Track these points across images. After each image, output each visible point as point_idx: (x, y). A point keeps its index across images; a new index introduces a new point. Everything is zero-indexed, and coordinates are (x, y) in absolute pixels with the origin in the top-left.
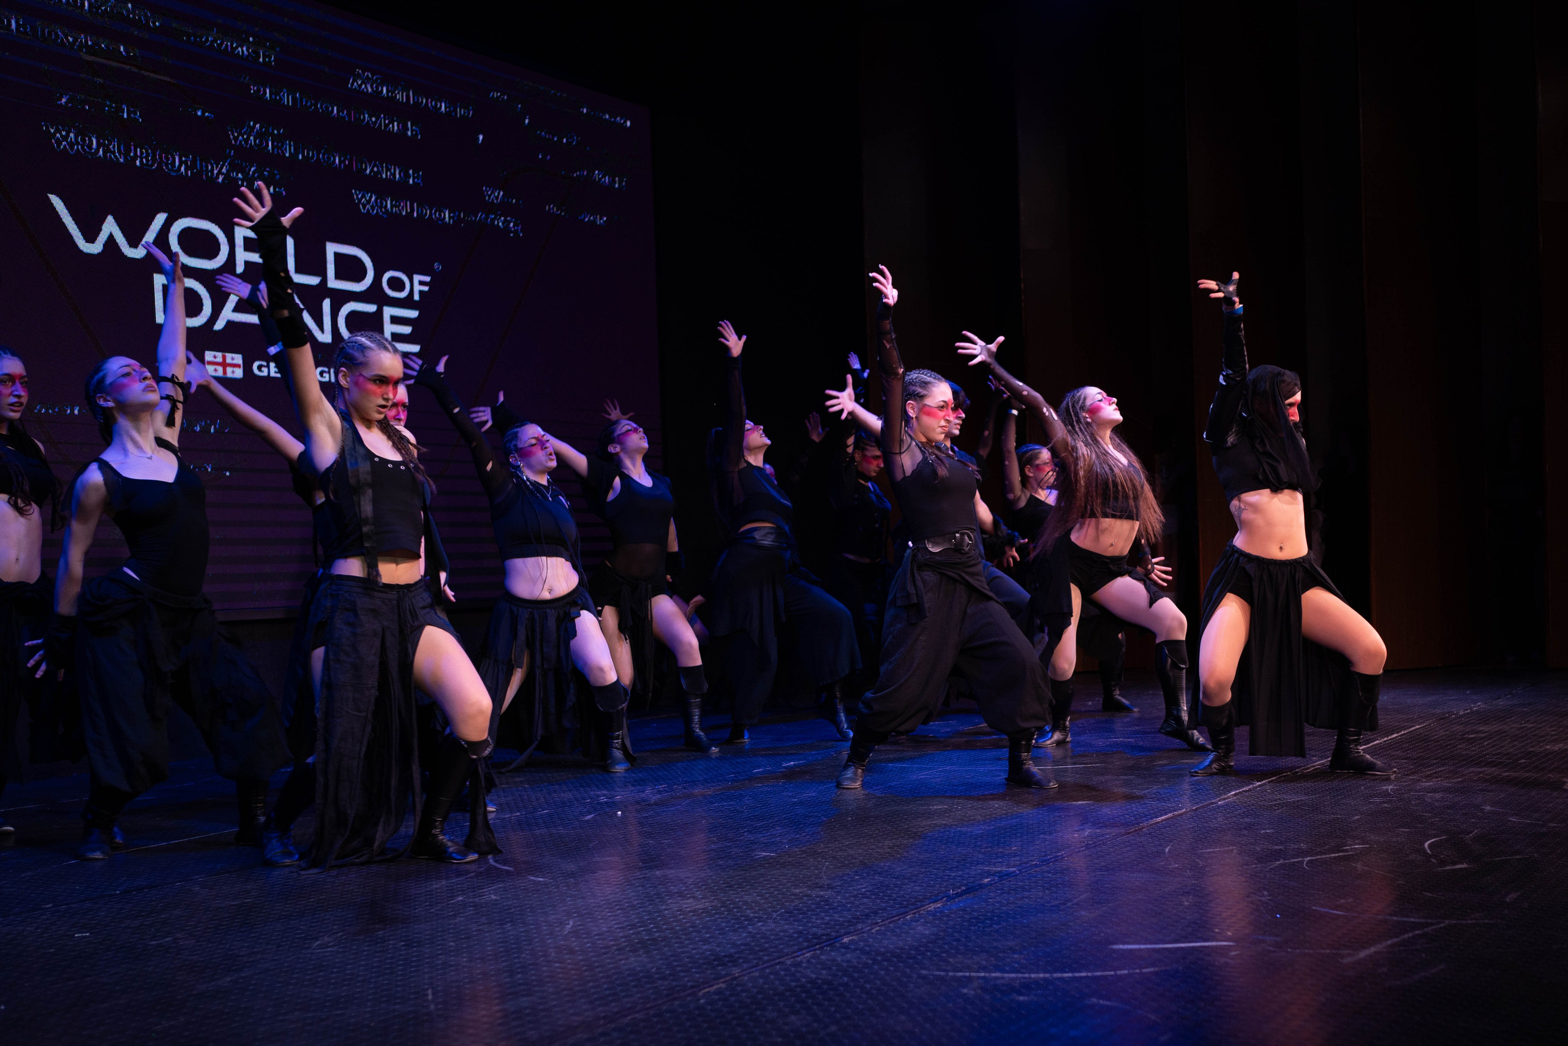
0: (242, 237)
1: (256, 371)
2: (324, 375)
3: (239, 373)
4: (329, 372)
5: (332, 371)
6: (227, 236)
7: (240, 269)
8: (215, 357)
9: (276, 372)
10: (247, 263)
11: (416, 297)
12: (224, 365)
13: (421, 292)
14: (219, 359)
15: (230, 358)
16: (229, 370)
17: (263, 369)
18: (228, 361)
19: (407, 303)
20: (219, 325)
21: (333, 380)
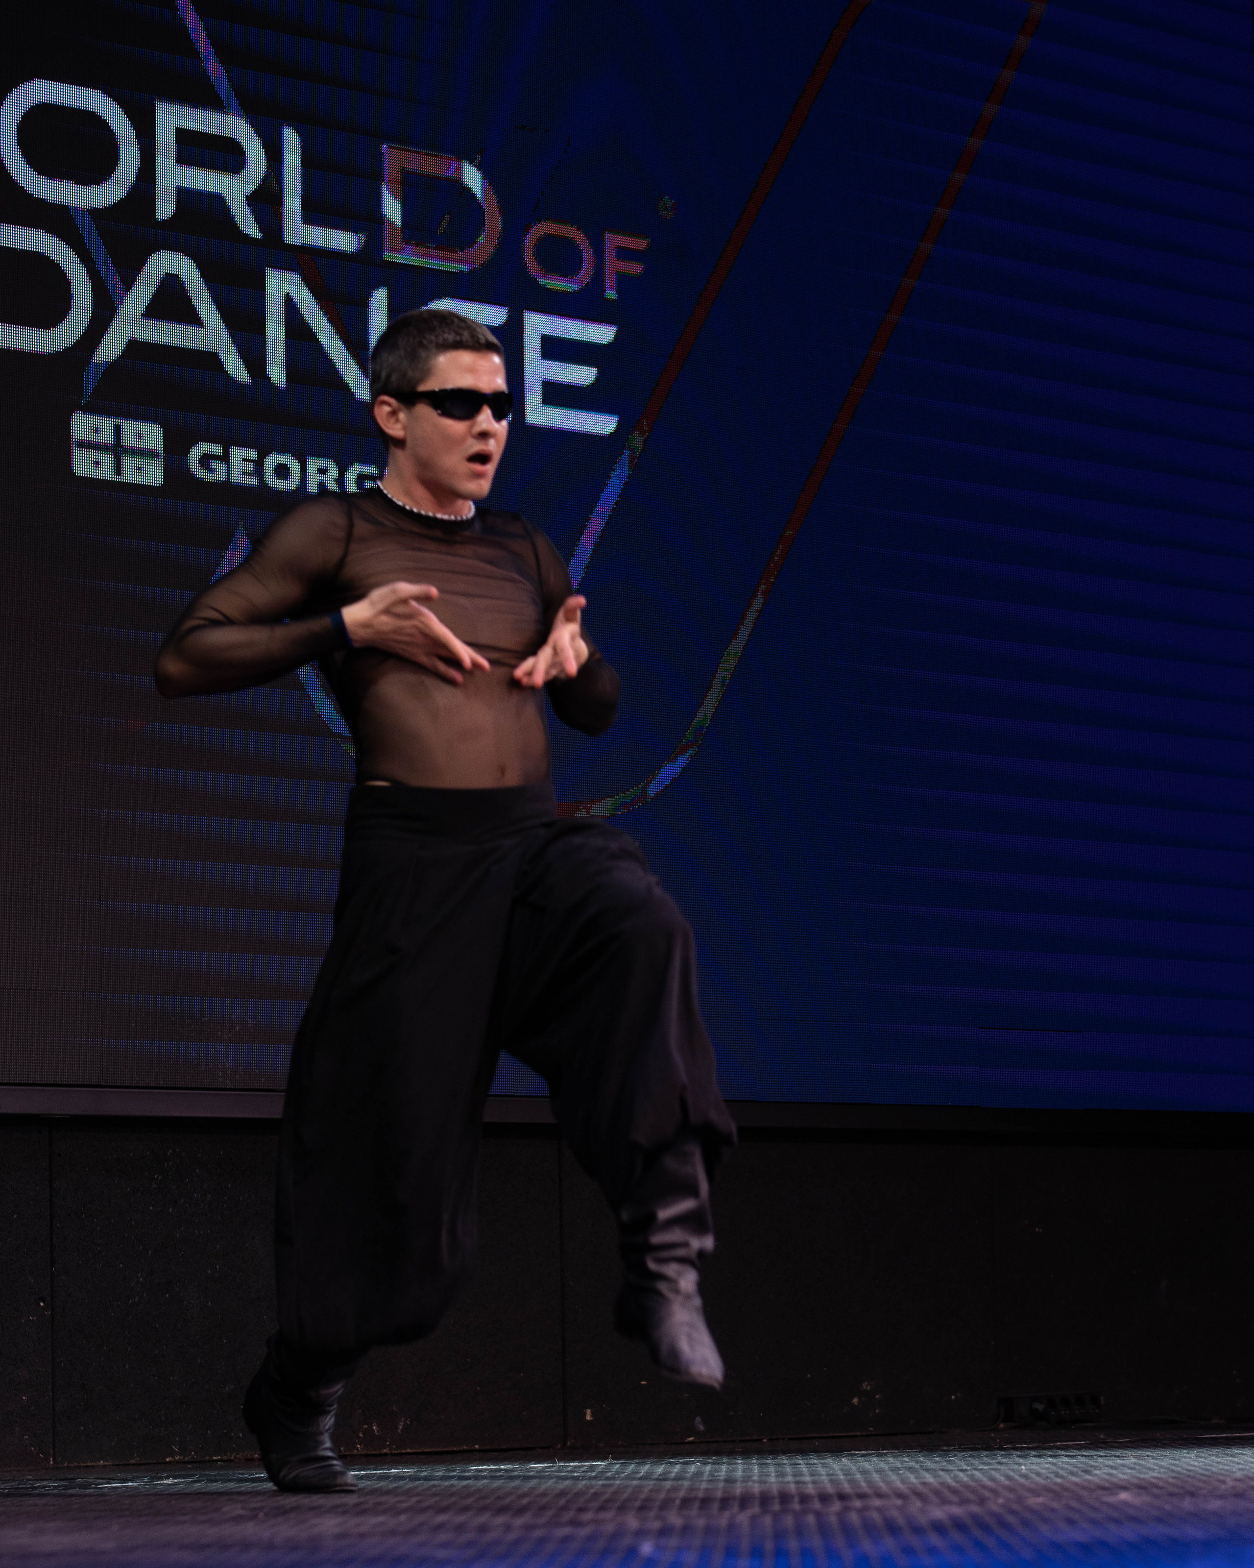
3: (153, 474)
6: (135, 125)
7: (164, 207)
8: (96, 430)
10: (184, 195)
11: (610, 290)
12: (118, 450)
13: (620, 277)
14: (107, 437)
15: (132, 431)
16: (128, 463)
17: (214, 464)
18: (129, 440)
19: (586, 305)
20: (109, 351)
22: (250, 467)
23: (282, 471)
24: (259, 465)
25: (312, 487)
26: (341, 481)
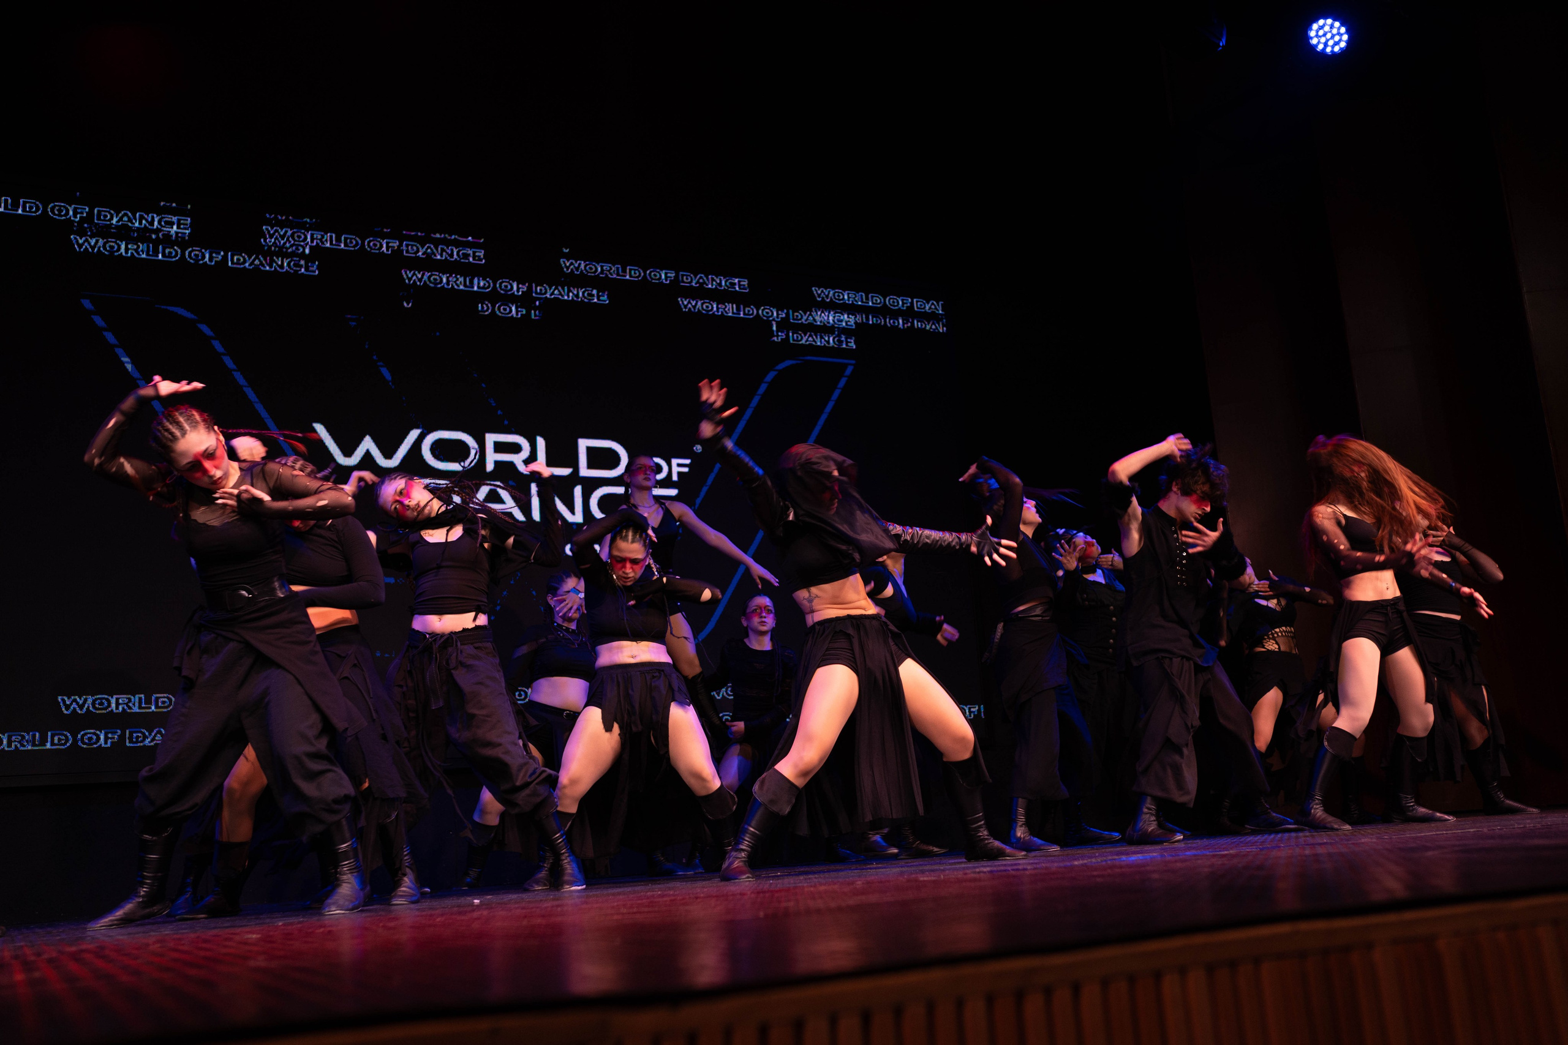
0: (493, 442)
6: (476, 441)
10: (497, 463)
11: (675, 478)
13: (680, 473)
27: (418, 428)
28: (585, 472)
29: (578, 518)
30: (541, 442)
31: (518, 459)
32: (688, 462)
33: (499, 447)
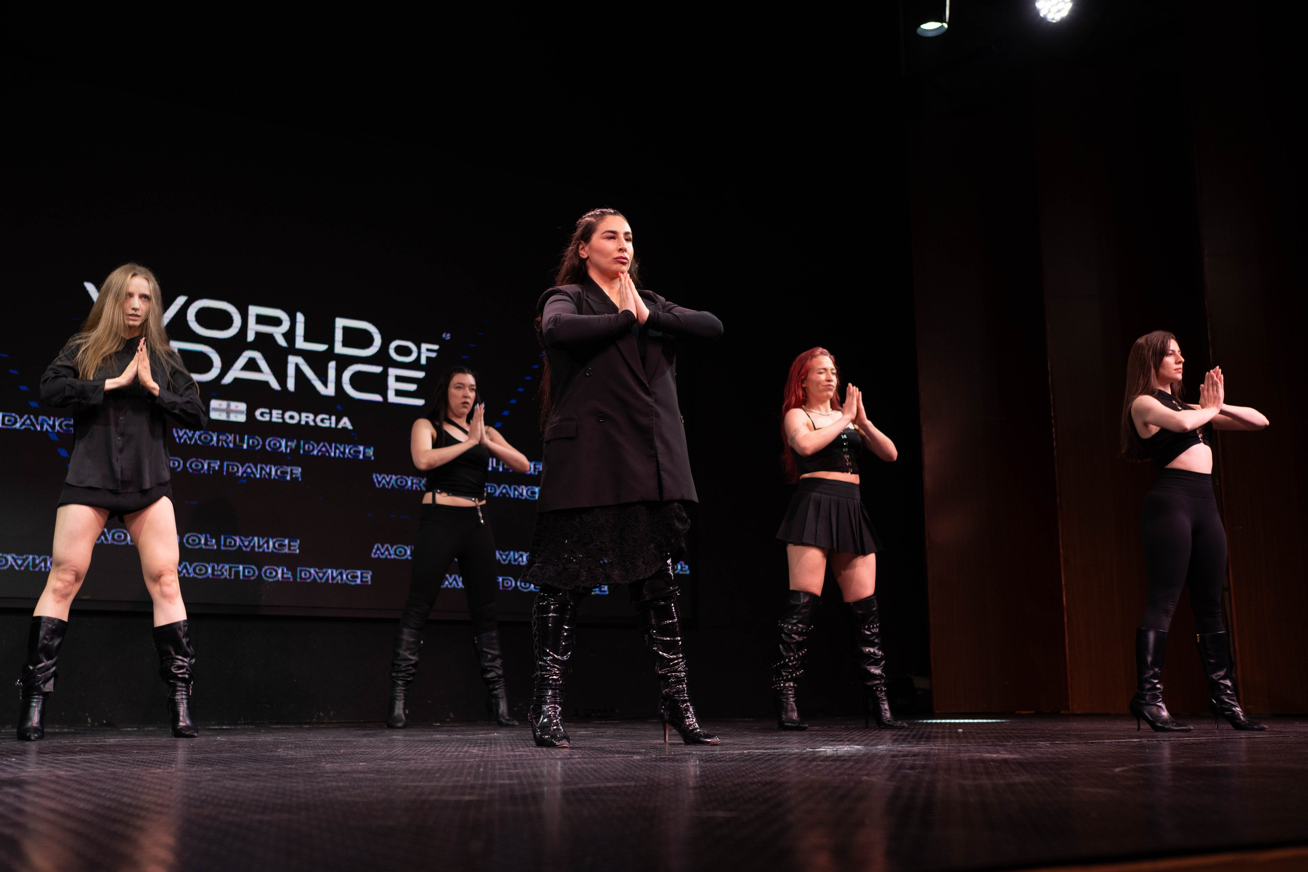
0: (254, 314)
1: (259, 418)
2: (325, 421)
3: (242, 418)
4: (330, 419)
5: (333, 418)
6: (240, 312)
7: (251, 337)
9: (278, 418)
10: (258, 334)
12: (228, 411)
13: (428, 358)
14: (224, 406)
15: (234, 405)
16: (232, 415)
17: (265, 415)
18: (233, 408)
19: (415, 365)
20: (228, 379)
21: (333, 425)
22: (280, 416)
23: (292, 417)
24: (283, 414)
25: (303, 423)
26: (314, 421)
27: (184, 294)
28: (339, 349)
29: (329, 391)
30: (300, 318)
31: (278, 333)
32: (436, 347)
33: (261, 320)
